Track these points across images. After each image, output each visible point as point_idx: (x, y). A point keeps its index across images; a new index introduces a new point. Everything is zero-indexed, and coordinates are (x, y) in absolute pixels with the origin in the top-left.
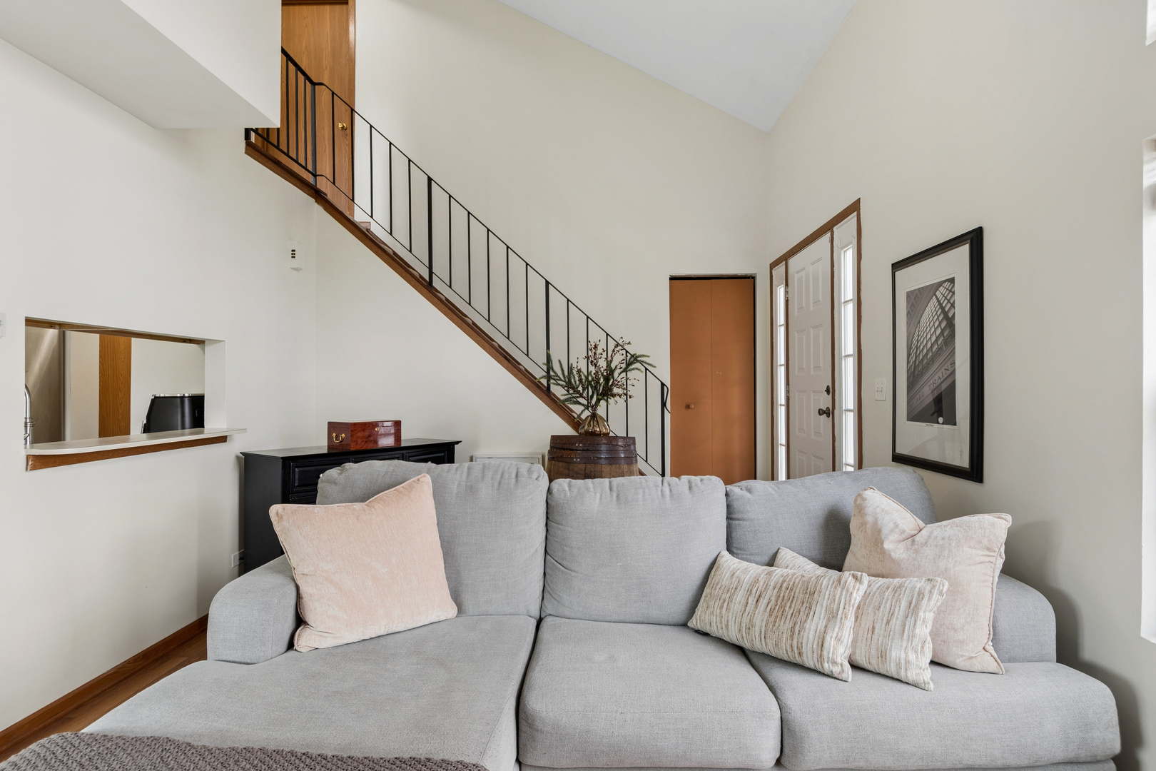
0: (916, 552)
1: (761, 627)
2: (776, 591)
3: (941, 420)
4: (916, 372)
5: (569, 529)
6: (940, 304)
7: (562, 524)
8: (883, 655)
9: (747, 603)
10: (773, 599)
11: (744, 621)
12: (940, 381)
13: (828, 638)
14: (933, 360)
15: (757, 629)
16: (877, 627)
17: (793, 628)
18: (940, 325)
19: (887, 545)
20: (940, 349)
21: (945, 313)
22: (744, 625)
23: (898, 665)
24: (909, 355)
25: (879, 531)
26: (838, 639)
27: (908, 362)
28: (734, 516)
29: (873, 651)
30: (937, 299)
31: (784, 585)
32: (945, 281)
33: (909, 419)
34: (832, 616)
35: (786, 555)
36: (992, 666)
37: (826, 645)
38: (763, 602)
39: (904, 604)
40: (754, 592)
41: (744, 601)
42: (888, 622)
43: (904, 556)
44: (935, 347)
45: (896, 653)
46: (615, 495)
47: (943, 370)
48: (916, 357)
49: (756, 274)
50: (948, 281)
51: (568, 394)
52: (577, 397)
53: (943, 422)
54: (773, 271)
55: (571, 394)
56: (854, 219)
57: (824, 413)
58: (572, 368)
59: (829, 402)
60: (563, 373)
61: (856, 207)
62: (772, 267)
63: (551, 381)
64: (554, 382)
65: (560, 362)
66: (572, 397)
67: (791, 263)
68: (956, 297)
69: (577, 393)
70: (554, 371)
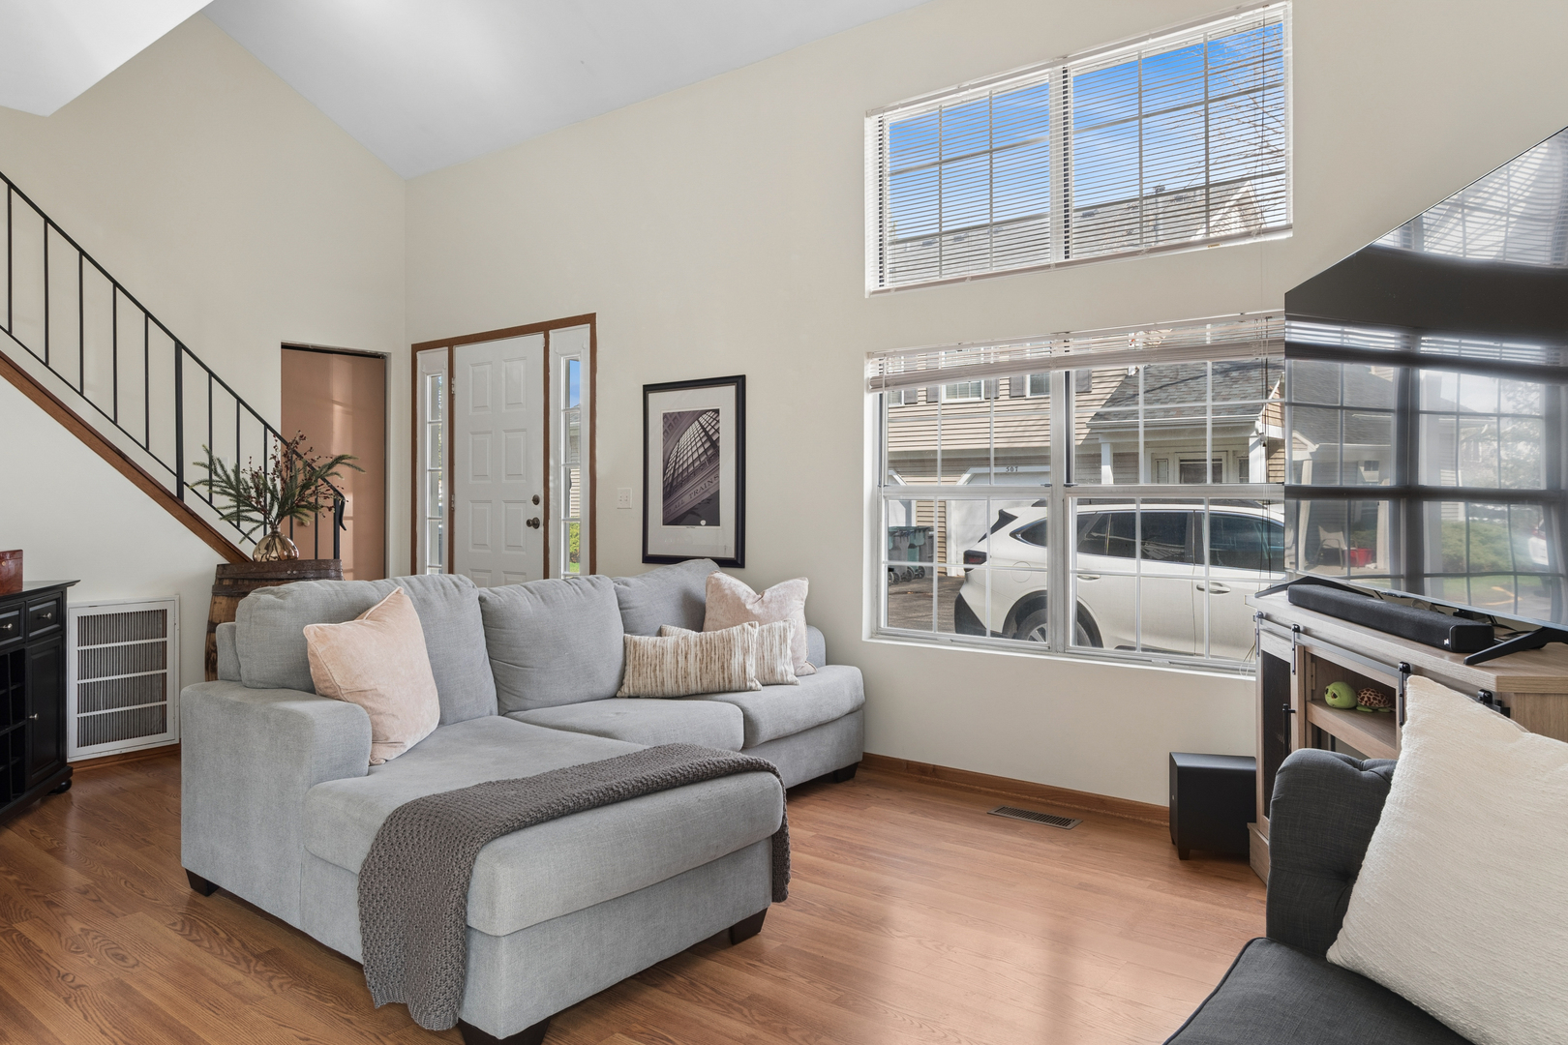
0: (767, 607)
1: (696, 673)
2: (698, 647)
3: (703, 522)
4: (675, 484)
5: (513, 631)
6: (704, 429)
7: (504, 628)
8: (772, 671)
9: (677, 661)
10: (699, 653)
11: (679, 673)
12: (702, 491)
13: (747, 665)
14: (694, 473)
15: (693, 676)
16: (765, 655)
17: (723, 666)
18: (703, 445)
19: (748, 607)
20: (703, 465)
21: (709, 438)
22: (680, 677)
23: (782, 674)
24: (665, 468)
25: (739, 599)
26: (751, 665)
27: (664, 474)
28: (627, 605)
29: (766, 670)
30: (701, 425)
31: (704, 642)
32: (709, 411)
33: (666, 523)
34: (746, 651)
35: (669, 628)
36: (812, 670)
37: (747, 670)
38: (691, 658)
39: (777, 638)
40: (680, 652)
41: (674, 661)
42: (771, 651)
43: (761, 611)
44: (697, 464)
45: (780, 668)
46: (539, 597)
47: (706, 482)
48: (674, 470)
49: (390, 354)
50: (713, 410)
51: (234, 506)
52: (247, 511)
53: (706, 525)
54: (419, 354)
55: (238, 507)
56: (585, 330)
57: (533, 523)
58: (237, 471)
59: (538, 512)
60: (228, 477)
61: (589, 319)
62: (417, 348)
63: (214, 489)
64: (218, 489)
65: (220, 462)
66: (239, 511)
67: (460, 351)
68: (721, 425)
69: (247, 505)
70: (218, 475)
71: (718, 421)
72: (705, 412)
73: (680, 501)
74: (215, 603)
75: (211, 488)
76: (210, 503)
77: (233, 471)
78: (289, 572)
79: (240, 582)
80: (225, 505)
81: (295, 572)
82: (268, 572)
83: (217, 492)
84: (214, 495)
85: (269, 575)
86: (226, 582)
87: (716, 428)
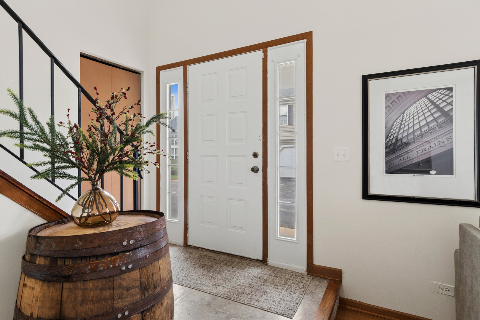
3: (433, 172)
4: (399, 144)
6: (434, 103)
12: (432, 149)
18: (432, 114)
20: (433, 129)
21: (440, 109)
24: (388, 133)
27: (387, 137)
30: (430, 100)
32: (440, 89)
33: (389, 172)
44: (425, 128)
47: (437, 142)
48: (399, 134)
49: (143, 72)
50: (444, 89)
51: (48, 163)
52: (64, 167)
53: (436, 174)
54: (161, 72)
55: (53, 163)
56: (302, 44)
57: (255, 170)
58: (52, 125)
59: (258, 162)
60: (42, 129)
61: (308, 36)
62: (159, 69)
63: (26, 142)
64: (30, 143)
65: (31, 112)
66: (53, 168)
67: (191, 68)
68: (454, 99)
69: (65, 161)
70: (30, 127)
71: (452, 97)
72: (435, 90)
73: (406, 156)
74: (25, 285)
75: (22, 142)
76: (21, 158)
77: (48, 124)
78: (125, 243)
79: (60, 262)
80: (38, 161)
81: (131, 242)
82: (99, 246)
83: (27, 147)
84: (25, 150)
85: (100, 251)
86: (40, 261)
87: (449, 101)
